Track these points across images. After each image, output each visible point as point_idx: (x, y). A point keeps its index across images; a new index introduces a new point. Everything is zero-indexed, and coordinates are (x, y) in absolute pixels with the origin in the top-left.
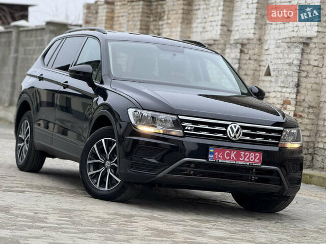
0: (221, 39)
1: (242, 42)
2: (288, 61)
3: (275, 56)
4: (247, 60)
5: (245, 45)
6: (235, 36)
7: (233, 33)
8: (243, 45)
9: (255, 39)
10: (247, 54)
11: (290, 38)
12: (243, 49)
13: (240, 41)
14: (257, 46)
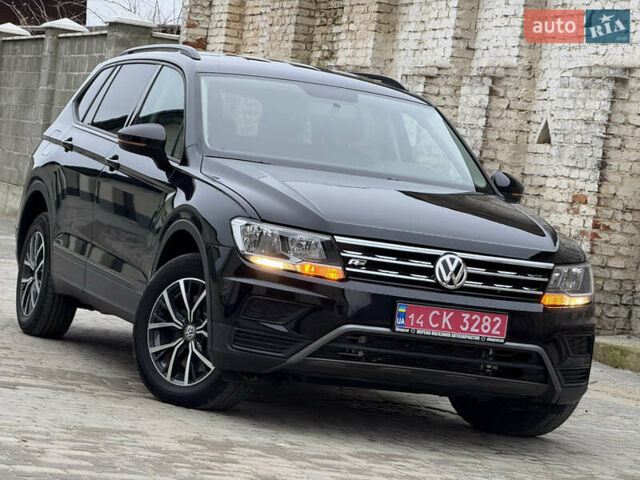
0: (452, 66)
1: (494, 73)
2: (583, 115)
3: (559, 103)
4: (502, 110)
5: (501, 78)
6: (482, 60)
7: (478, 54)
8: (494, 79)
9: (520, 68)
10: (503, 97)
11: (590, 68)
12: (495, 88)
13: (490, 71)
14: (524, 82)
